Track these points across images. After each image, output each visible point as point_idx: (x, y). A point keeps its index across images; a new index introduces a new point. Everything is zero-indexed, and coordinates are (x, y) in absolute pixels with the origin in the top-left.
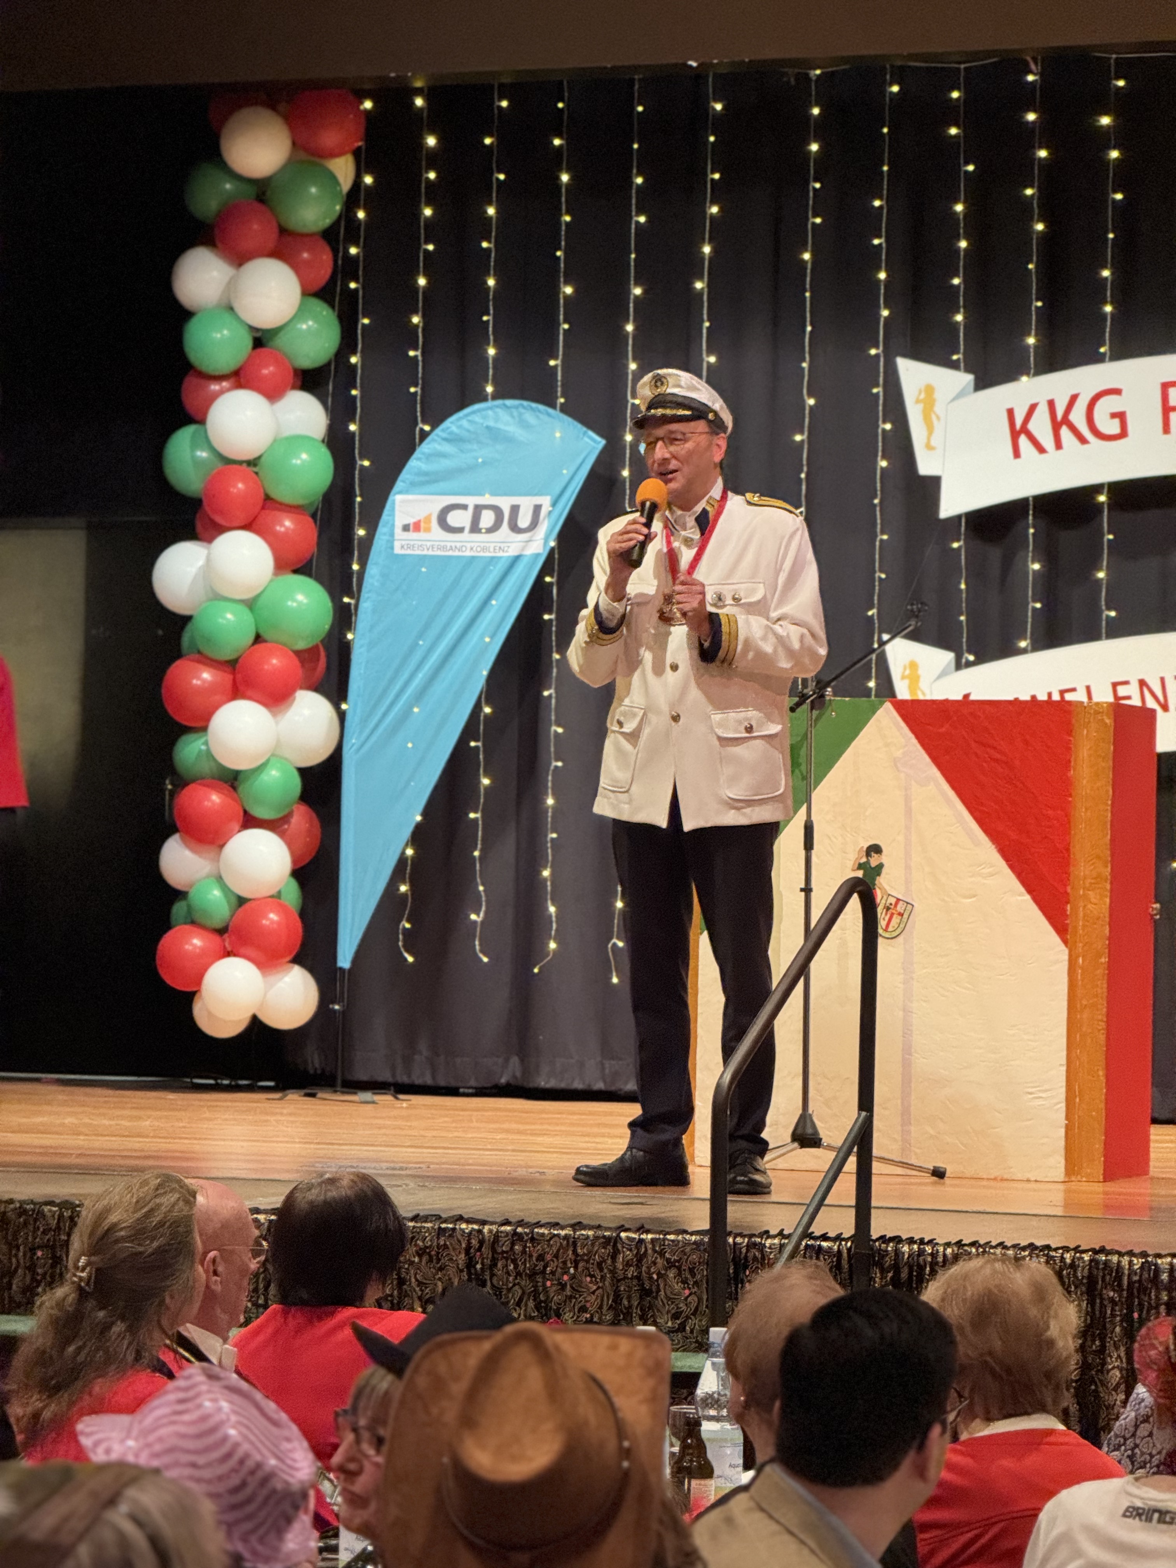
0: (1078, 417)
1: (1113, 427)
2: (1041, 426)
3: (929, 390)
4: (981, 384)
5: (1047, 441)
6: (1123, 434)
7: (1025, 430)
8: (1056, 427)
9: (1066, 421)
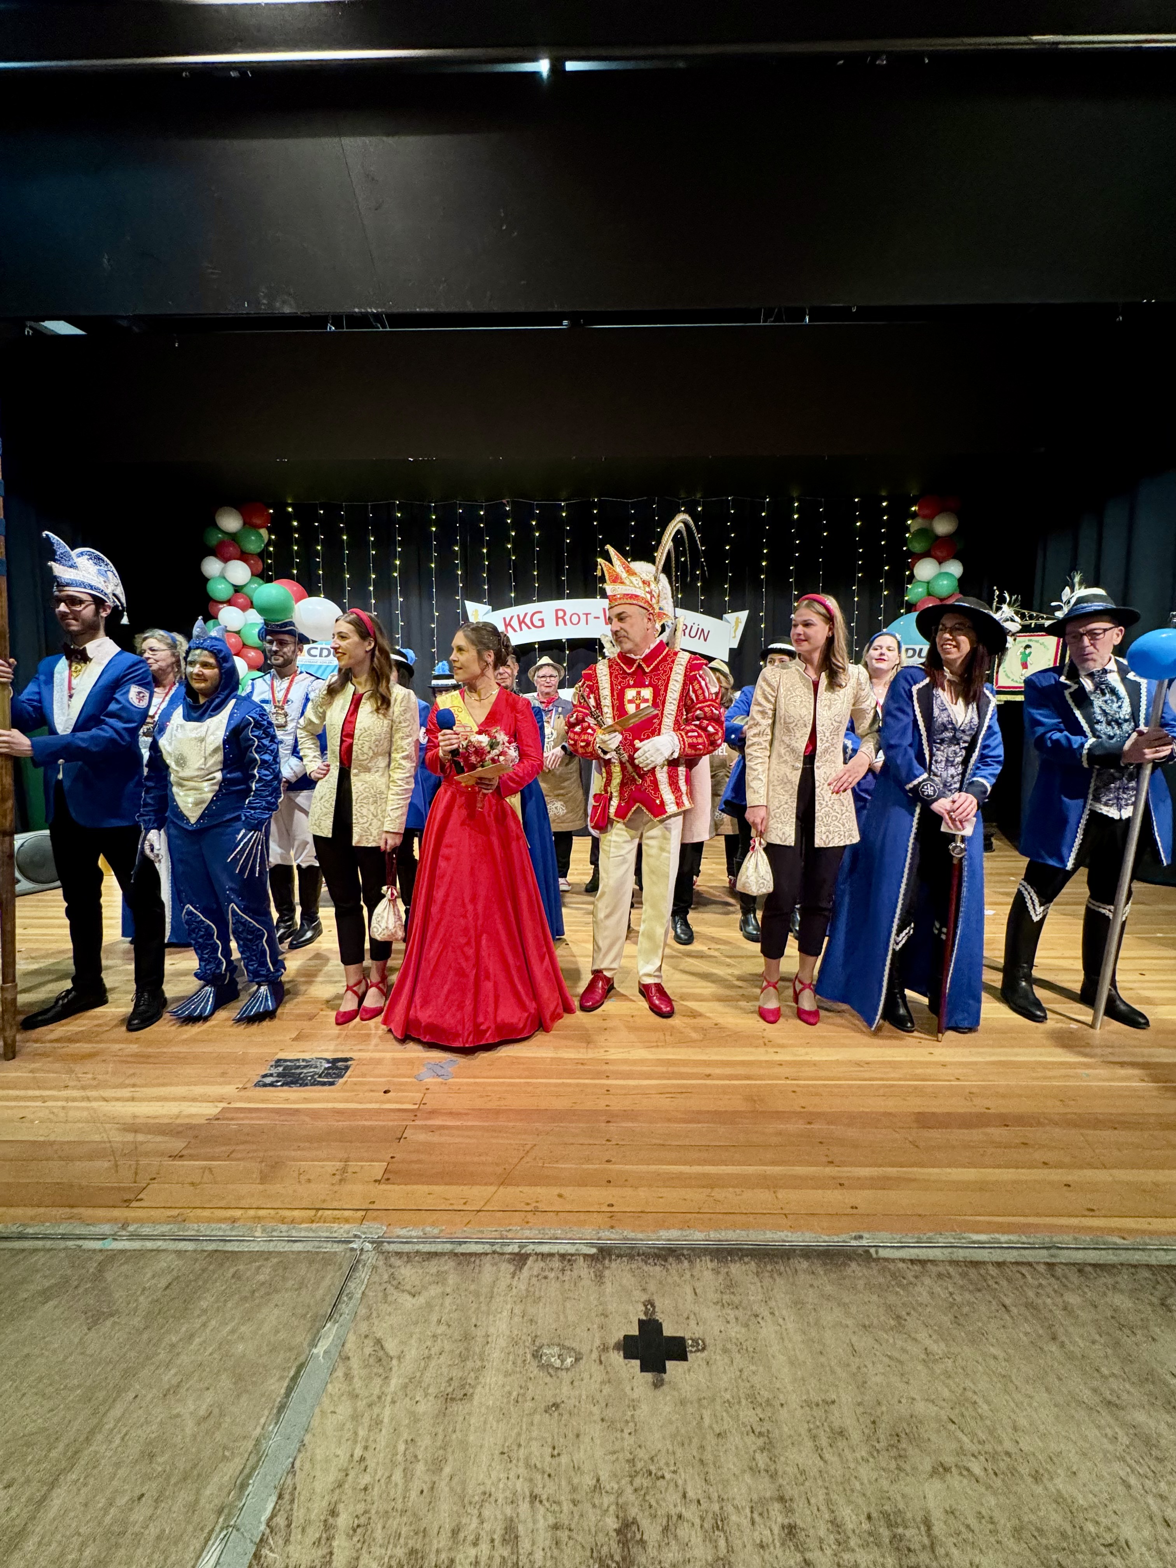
0: (528, 620)
1: (539, 624)
2: (515, 623)
3: (476, 611)
4: (493, 610)
5: (517, 627)
6: (543, 626)
7: (509, 624)
8: (520, 623)
9: (523, 621)
